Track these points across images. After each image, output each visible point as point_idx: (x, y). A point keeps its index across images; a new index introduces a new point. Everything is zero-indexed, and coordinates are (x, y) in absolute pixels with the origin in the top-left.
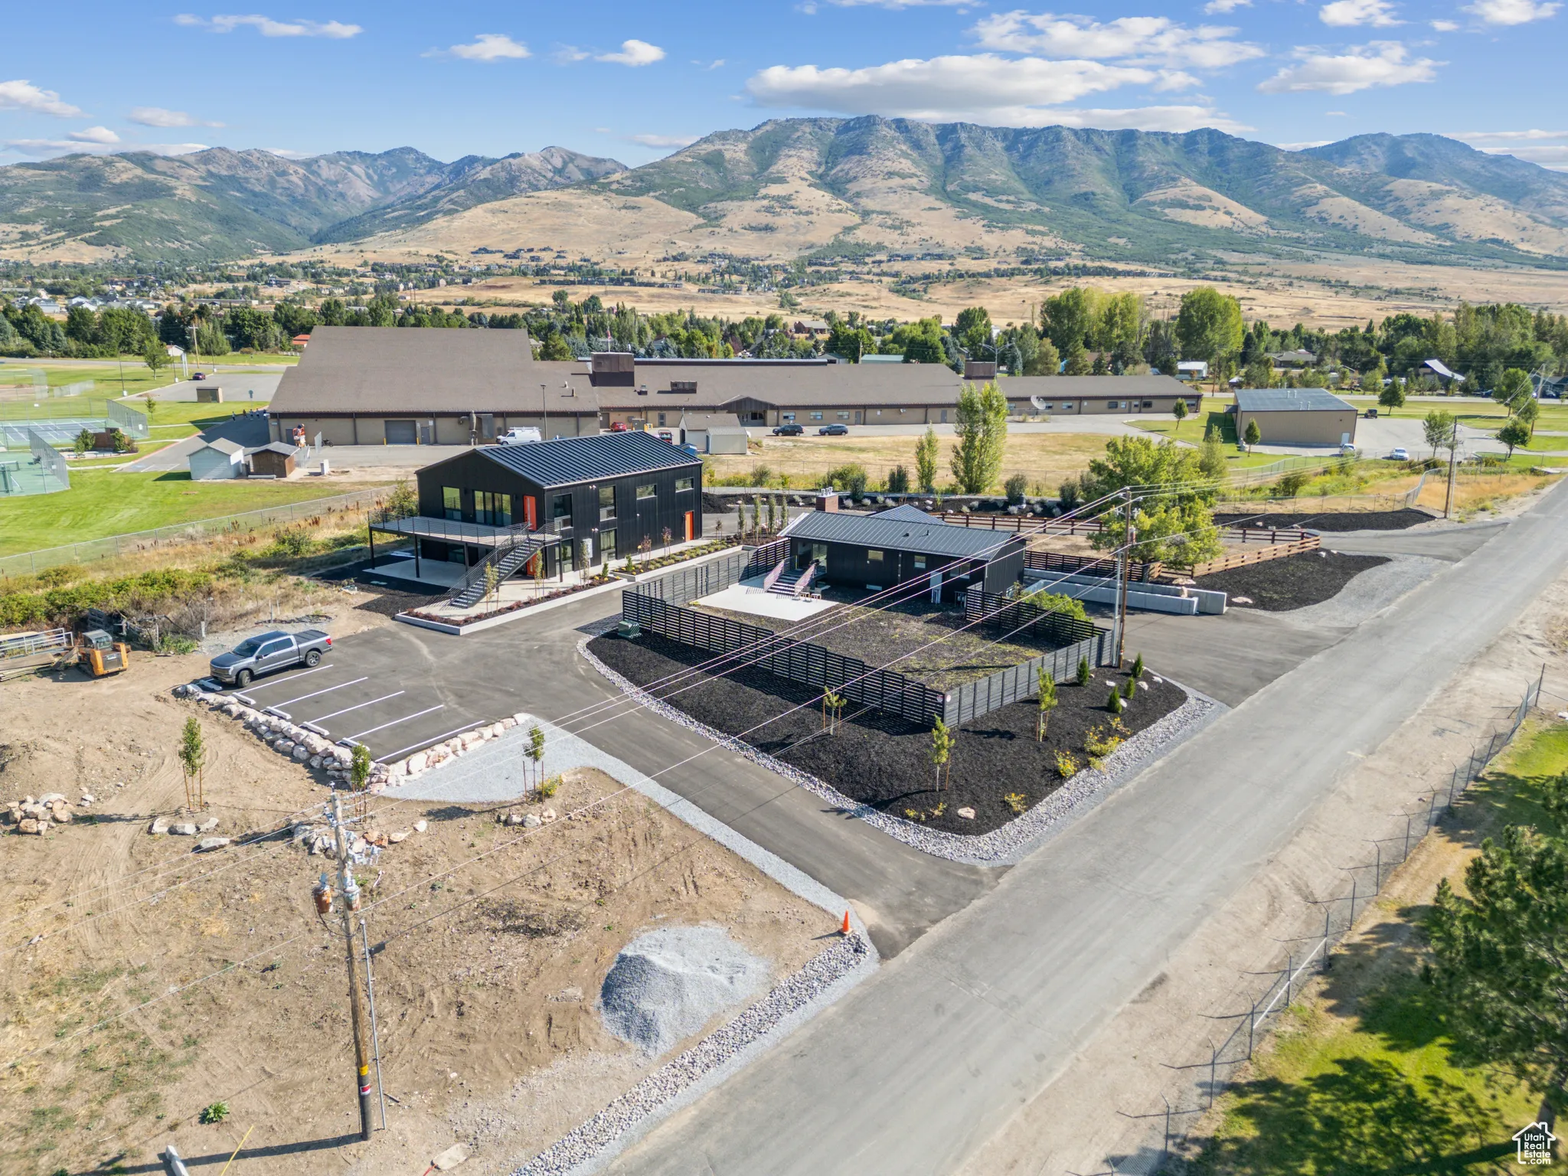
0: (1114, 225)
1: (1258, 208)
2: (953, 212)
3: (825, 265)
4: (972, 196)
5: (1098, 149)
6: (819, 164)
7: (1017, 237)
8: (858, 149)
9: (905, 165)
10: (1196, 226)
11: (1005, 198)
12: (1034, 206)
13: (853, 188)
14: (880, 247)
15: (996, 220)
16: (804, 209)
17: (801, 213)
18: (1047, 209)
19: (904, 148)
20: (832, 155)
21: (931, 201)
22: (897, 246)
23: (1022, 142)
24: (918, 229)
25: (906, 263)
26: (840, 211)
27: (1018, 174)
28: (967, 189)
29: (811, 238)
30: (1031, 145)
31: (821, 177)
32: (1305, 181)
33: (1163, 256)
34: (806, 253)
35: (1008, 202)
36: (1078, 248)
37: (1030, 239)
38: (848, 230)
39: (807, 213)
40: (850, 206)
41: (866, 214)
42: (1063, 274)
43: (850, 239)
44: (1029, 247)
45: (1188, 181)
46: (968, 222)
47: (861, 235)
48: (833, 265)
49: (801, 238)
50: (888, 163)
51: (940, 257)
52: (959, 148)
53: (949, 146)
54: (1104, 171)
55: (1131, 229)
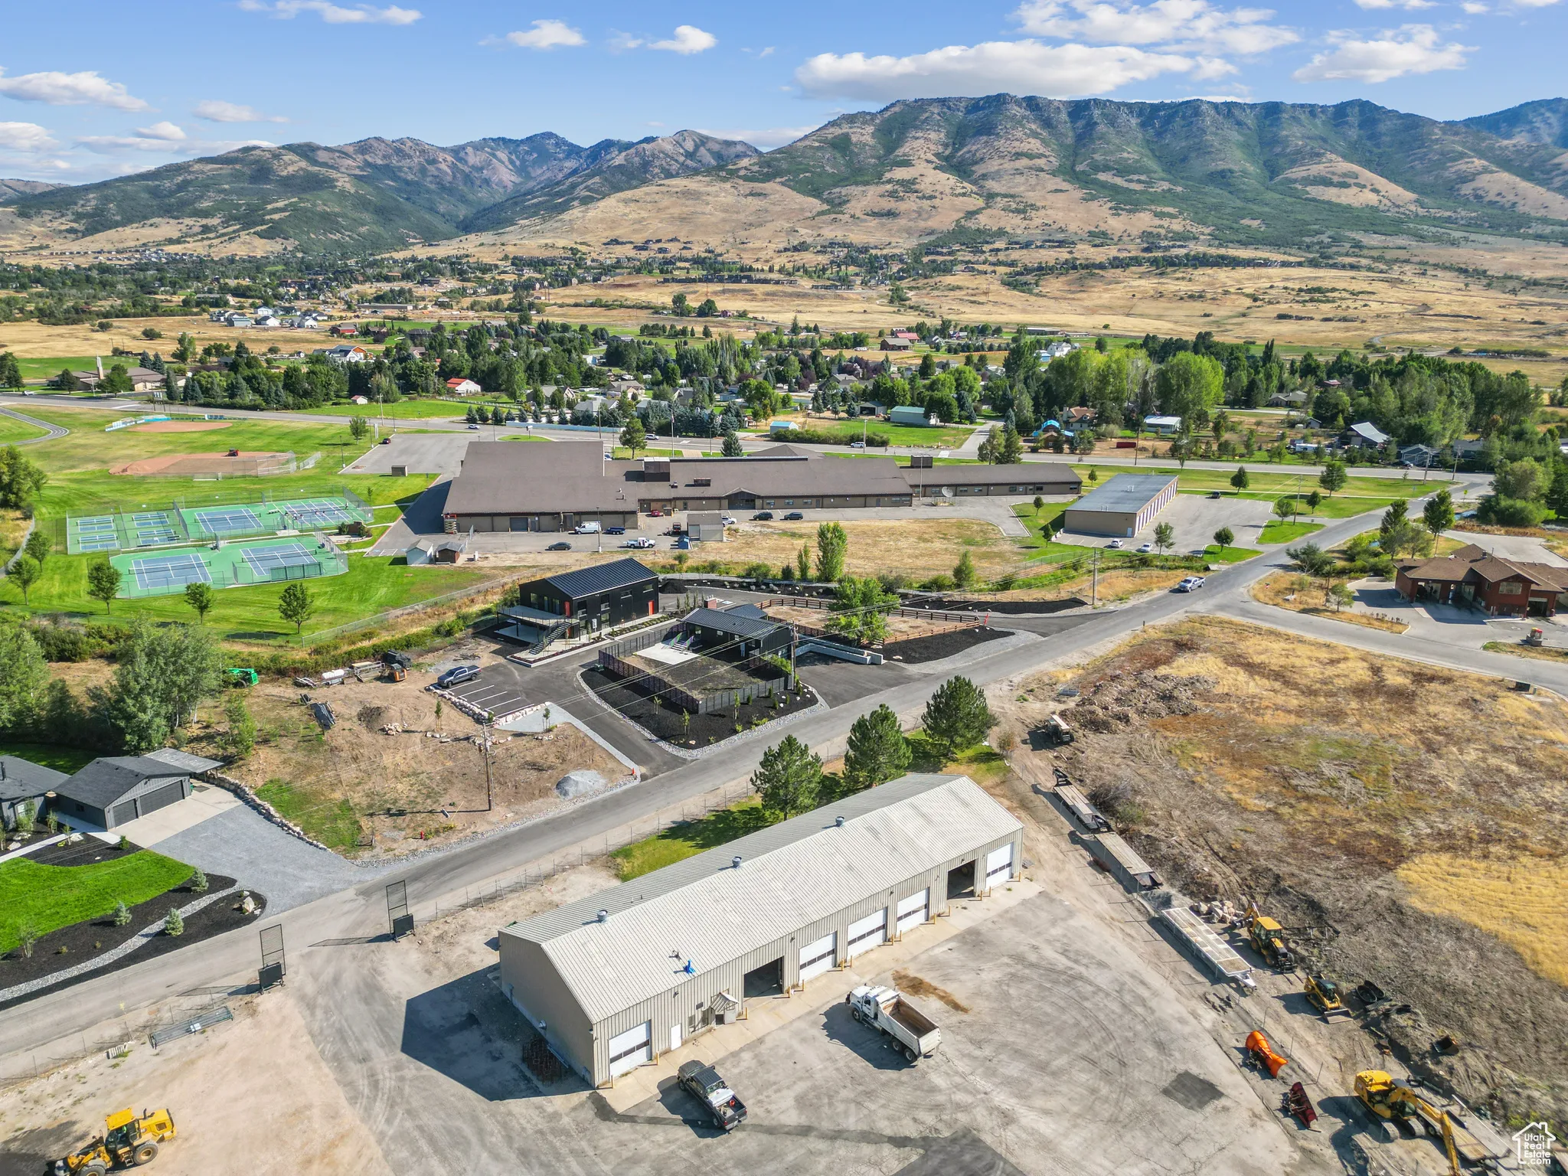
0: (1251, 206)
1: (1408, 185)
2: (1079, 194)
3: (941, 254)
4: (1102, 177)
5: (1239, 123)
6: (946, 146)
7: (1144, 220)
8: (987, 129)
9: (1034, 145)
10: (1338, 205)
11: (1136, 177)
12: (1166, 186)
13: (980, 170)
14: (1001, 233)
15: (1125, 201)
16: (928, 192)
17: (924, 197)
18: (1179, 189)
19: (1034, 127)
20: (960, 135)
21: (1059, 183)
22: (1019, 232)
23: (1159, 117)
24: (1042, 212)
25: (1025, 251)
26: (964, 194)
27: (1152, 151)
28: (1097, 168)
29: (932, 224)
30: (1168, 120)
31: (947, 159)
32: (1462, 155)
33: (1297, 239)
34: (926, 240)
35: (1139, 181)
36: (1207, 231)
37: (1157, 222)
38: (971, 214)
39: (931, 197)
40: (975, 189)
41: (990, 197)
42: (1181, 264)
43: (972, 225)
44: (1155, 231)
45: (1333, 157)
46: (1094, 204)
47: (984, 220)
48: (950, 254)
49: (922, 224)
50: (1017, 144)
51: (1061, 244)
52: (1091, 125)
53: (1081, 123)
54: (1245, 146)
55: (1267, 209)
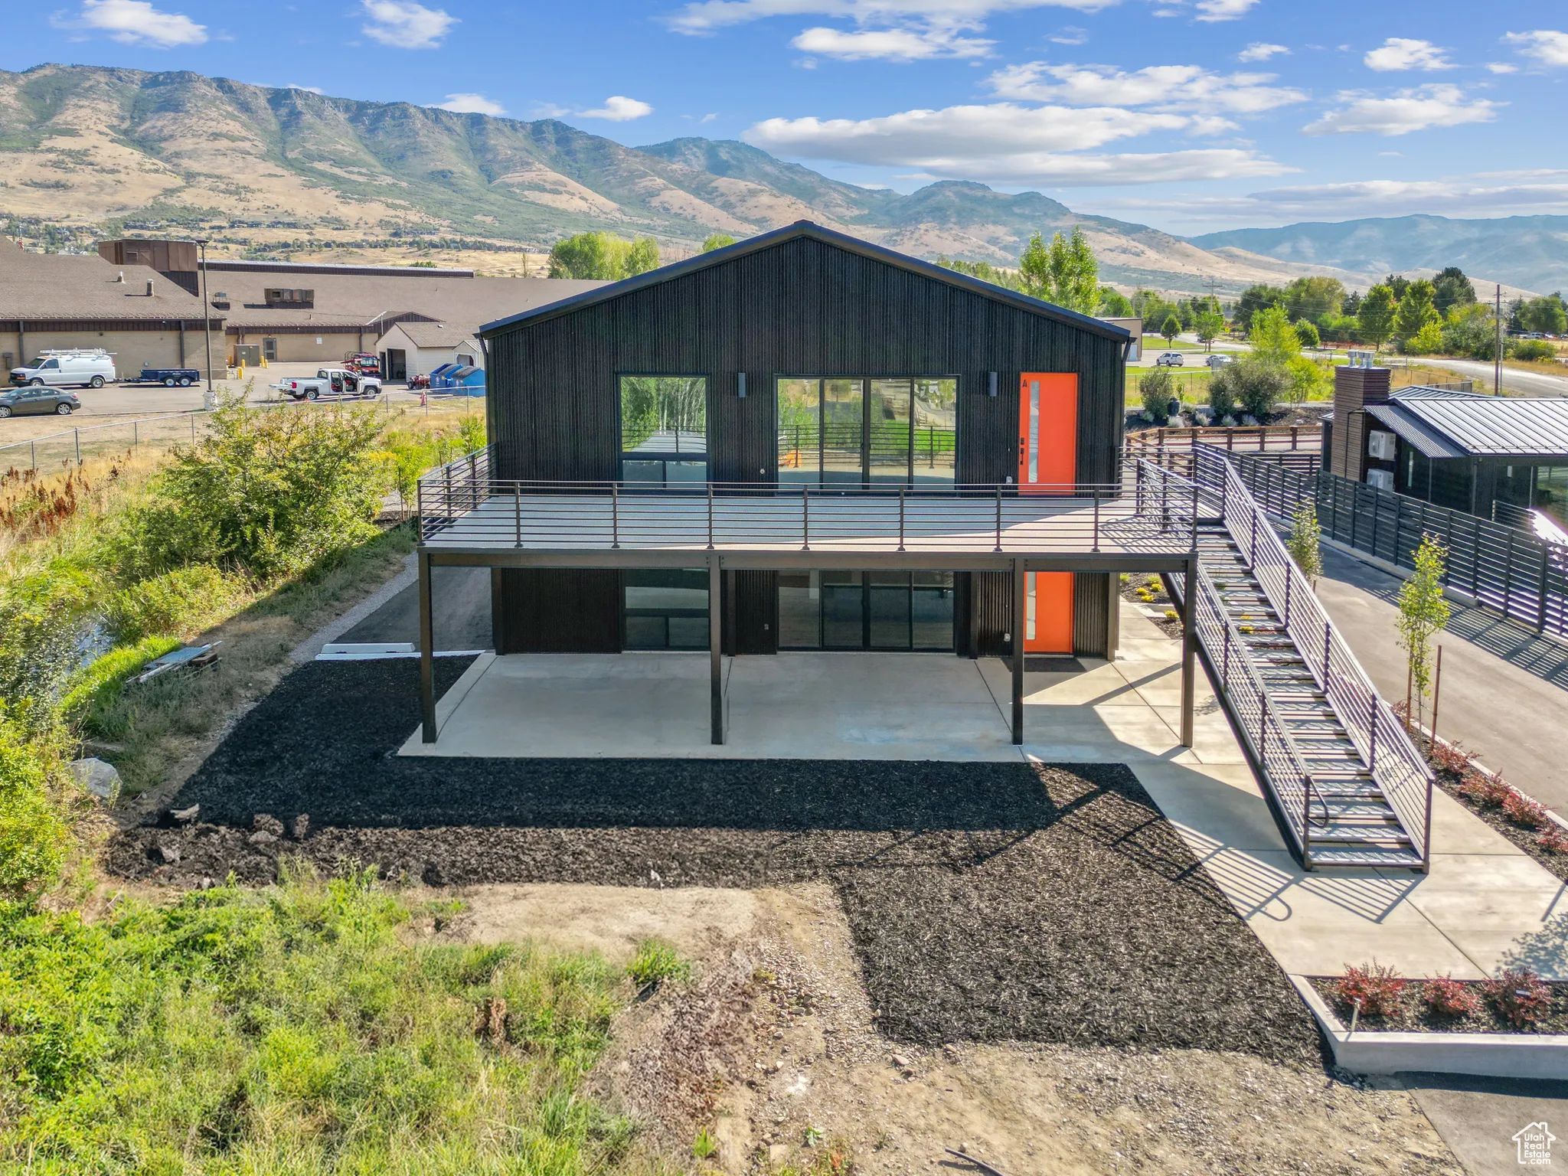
0: (477, 204)
1: (608, 195)
2: (298, 180)
3: (148, 228)
4: (319, 166)
5: (448, 129)
6: (123, 119)
7: (376, 210)
8: (171, 105)
9: (233, 127)
10: (557, 209)
11: (356, 170)
12: (390, 180)
13: (170, 147)
14: (214, 212)
15: (348, 191)
16: (109, 165)
17: (103, 170)
18: (404, 184)
19: (230, 109)
20: (138, 110)
21: (270, 167)
22: (237, 212)
23: (366, 115)
24: (258, 195)
25: (254, 230)
26: (156, 171)
27: (366, 146)
28: (311, 158)
29: (122, 198)
30: (378, 118)
31: (125, 132)
32: (644, 175)
33: (533, 235)
34: (119, 215)
35: (360, 173)
36: (445, 223)
37: (392, 212)
38: (169, 192)
39: (112, 172)
40: (168, 166)
41: (190, 176)
42: (442, 246)
43: (172, 201)
44: (393, 220)
45: (541, 166)
46: (318, 192)
47: (188, 198)
48: (158, 229)
49: (108, 199)
50: (214, 124)
51: (292, 225)
52: (295, 114)
53: (283, 111)
54: (458, 150)
55: (495, 208)
